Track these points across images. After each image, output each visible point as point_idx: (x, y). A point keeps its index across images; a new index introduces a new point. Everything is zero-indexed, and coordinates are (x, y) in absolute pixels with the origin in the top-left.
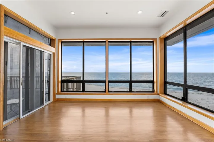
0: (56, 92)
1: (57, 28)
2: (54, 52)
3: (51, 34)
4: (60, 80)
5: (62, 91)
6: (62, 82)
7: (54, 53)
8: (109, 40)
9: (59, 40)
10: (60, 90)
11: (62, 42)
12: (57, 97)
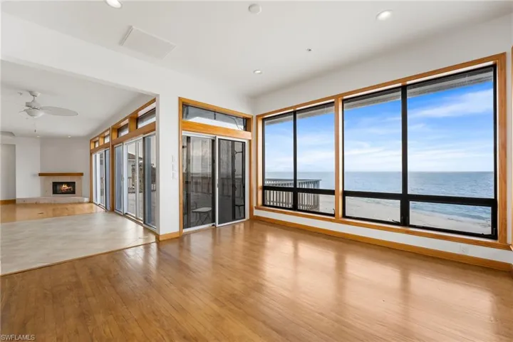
0: (255, 205)
1: (254, 98)
2: (250, 139)
3: (246, 111)
4: (260, 184)
5: (264, 204)
6: (265, 188)
7: (250, 141)
8: (345, 97)
9: (258, 116)
10: (260, 202)
11: (264, 120)
12: (257, 213)
